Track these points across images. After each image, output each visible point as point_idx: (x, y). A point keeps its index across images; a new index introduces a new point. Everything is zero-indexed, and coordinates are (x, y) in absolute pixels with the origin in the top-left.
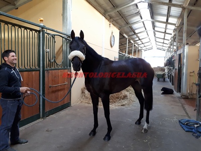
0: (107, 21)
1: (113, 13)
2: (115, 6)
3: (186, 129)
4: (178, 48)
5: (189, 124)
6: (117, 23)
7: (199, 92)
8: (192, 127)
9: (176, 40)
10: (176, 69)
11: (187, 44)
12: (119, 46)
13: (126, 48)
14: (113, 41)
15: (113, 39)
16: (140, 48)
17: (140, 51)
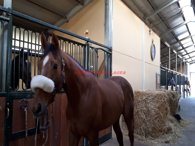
0: (146, 27)
1: (153, 17)
2: (154, 8)
6: (158, 28)
12: (161, 58)
13: (168, 61)
14: (154, 51)
15: (154, 50)
16: (184, 61)
17: (184, 64)
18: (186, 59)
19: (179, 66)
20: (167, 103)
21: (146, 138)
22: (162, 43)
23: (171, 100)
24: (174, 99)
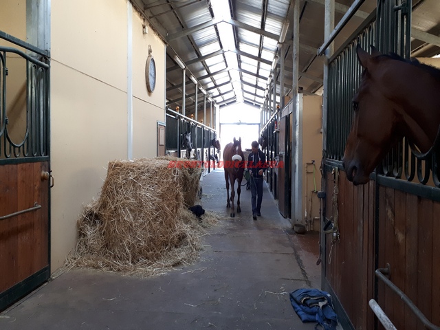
3: (304, 317)
4: (283, 99)
5: (308, 302)
7: (324, 214)
8: (315, 309)
9: (281, 78)
10: (281, 156)
11: (301, 89)
12: (167, 90)
13: (182, 98)
14: (153, 74)
15: (153, 71)
16: (210, 100)
17: (210, 106)
18: (213, 97)
19: (201, 108)
20: (178, 185)
21: (135, 264)
22: (170, 57)
23: (185, 178)
24: (192, 176)
